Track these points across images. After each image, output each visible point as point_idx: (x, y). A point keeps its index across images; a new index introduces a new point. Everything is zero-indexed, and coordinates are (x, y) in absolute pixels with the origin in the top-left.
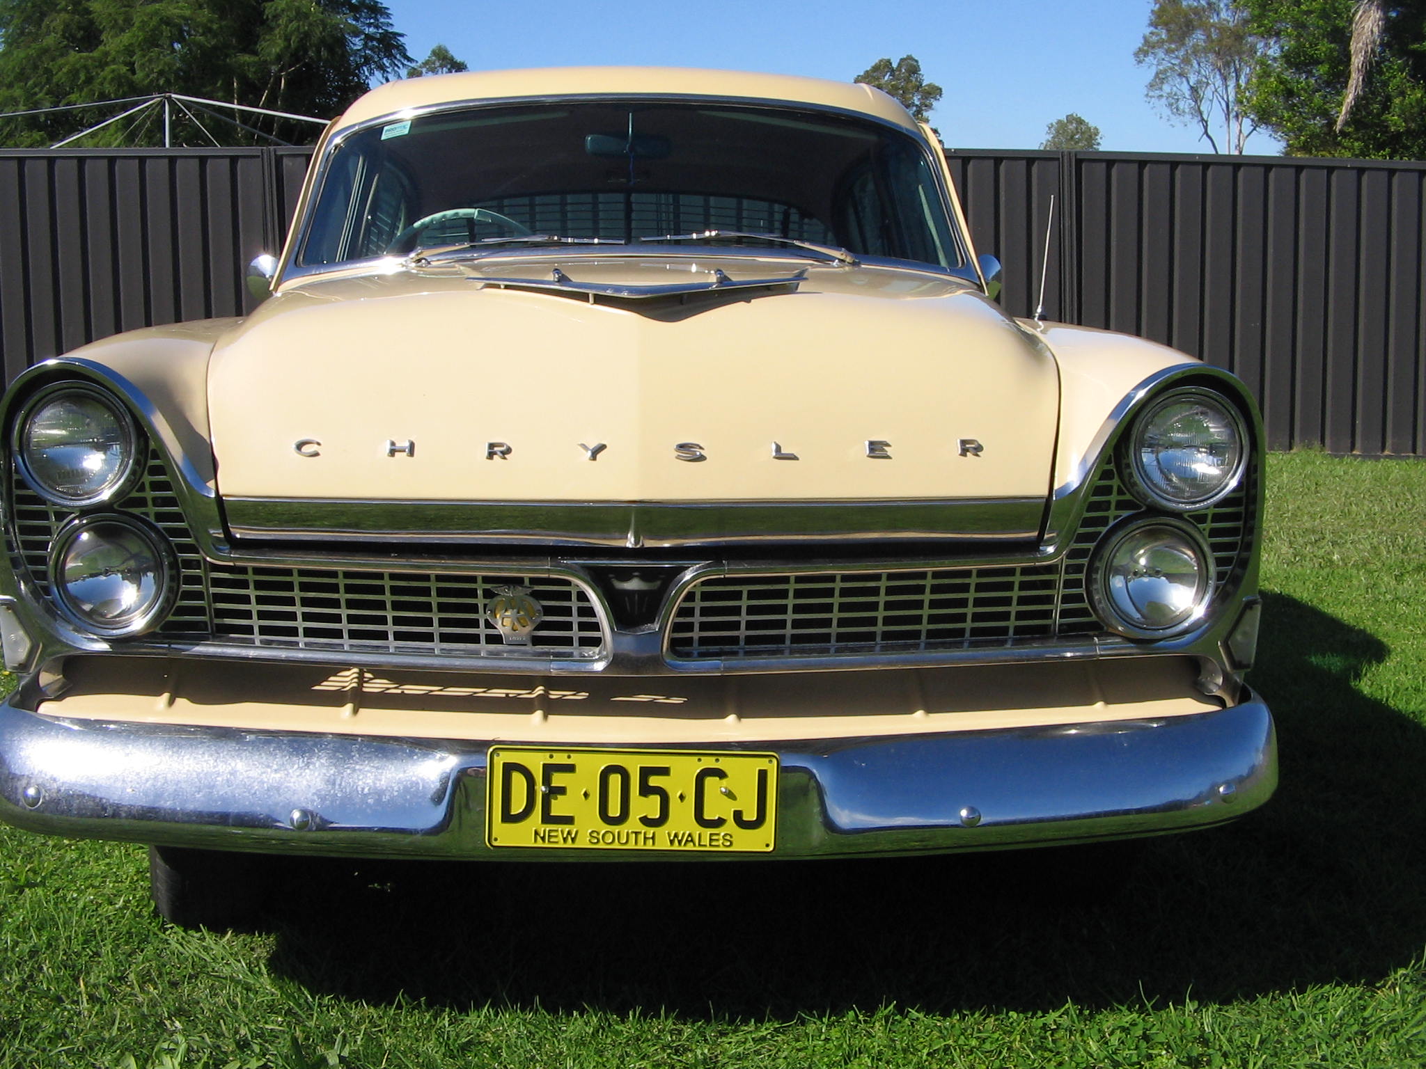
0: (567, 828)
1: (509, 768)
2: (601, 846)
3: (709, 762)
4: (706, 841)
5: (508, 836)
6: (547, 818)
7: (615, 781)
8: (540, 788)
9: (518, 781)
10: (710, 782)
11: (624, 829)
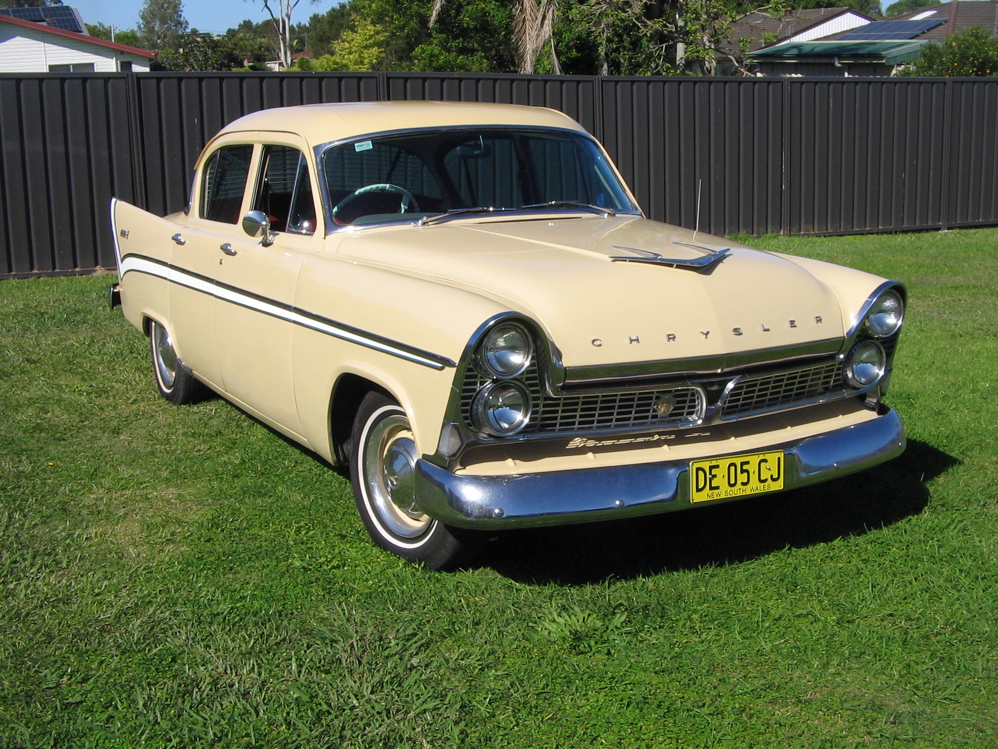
0: (717, 491)
1: (698, 469)
2: (729, 496)
3: (762, 457)
4: (762, 489)
5: (698, 498)
6: (711, 488)
7: (733, 468)
8: (708, 476)
9: (701, 473)
10: (763, 464)
11: (736, 488)
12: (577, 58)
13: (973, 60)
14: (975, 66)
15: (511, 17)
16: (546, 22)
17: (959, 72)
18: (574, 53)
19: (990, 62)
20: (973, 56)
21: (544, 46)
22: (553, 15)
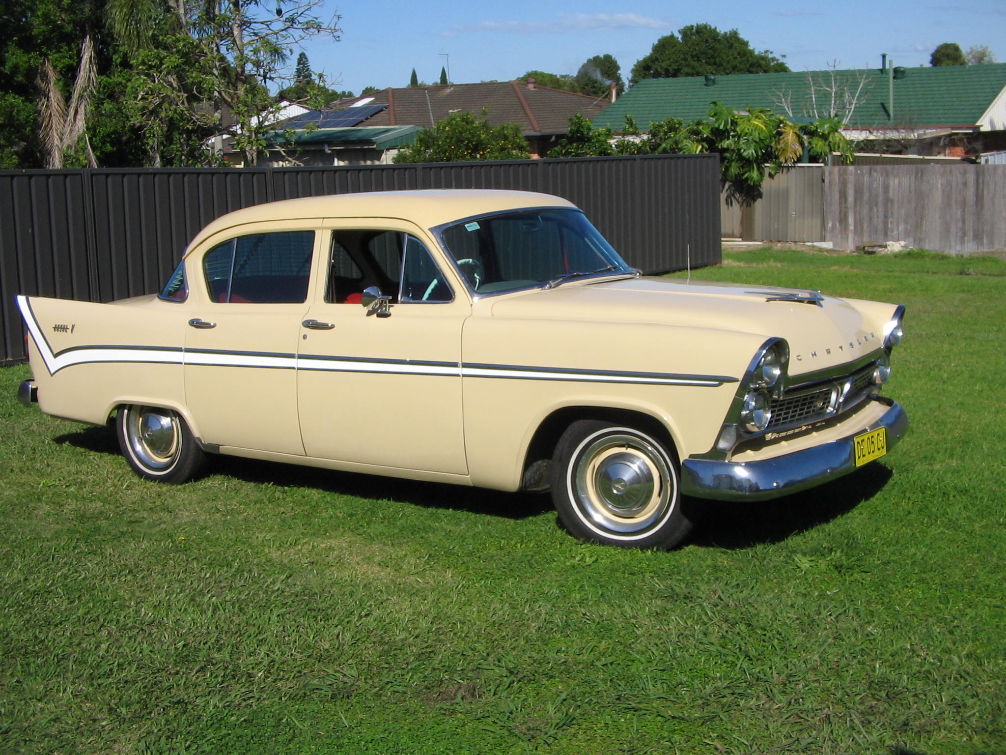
0: (865, 458)
1: (857, 443)
3: (878, 432)
6: (863, 456)
7: (869, 441)
9: (859, 446)
10: (878, 437)
12: (111, 153)
13: (468, 143)
14: (470, 149)
15: (39, 112)
16: (79, 117)
17: (456, 154)
18: (109, 148)
19: (482, 144)
20: (467, 139)
21: (78, 141)
22: (85, 110)
